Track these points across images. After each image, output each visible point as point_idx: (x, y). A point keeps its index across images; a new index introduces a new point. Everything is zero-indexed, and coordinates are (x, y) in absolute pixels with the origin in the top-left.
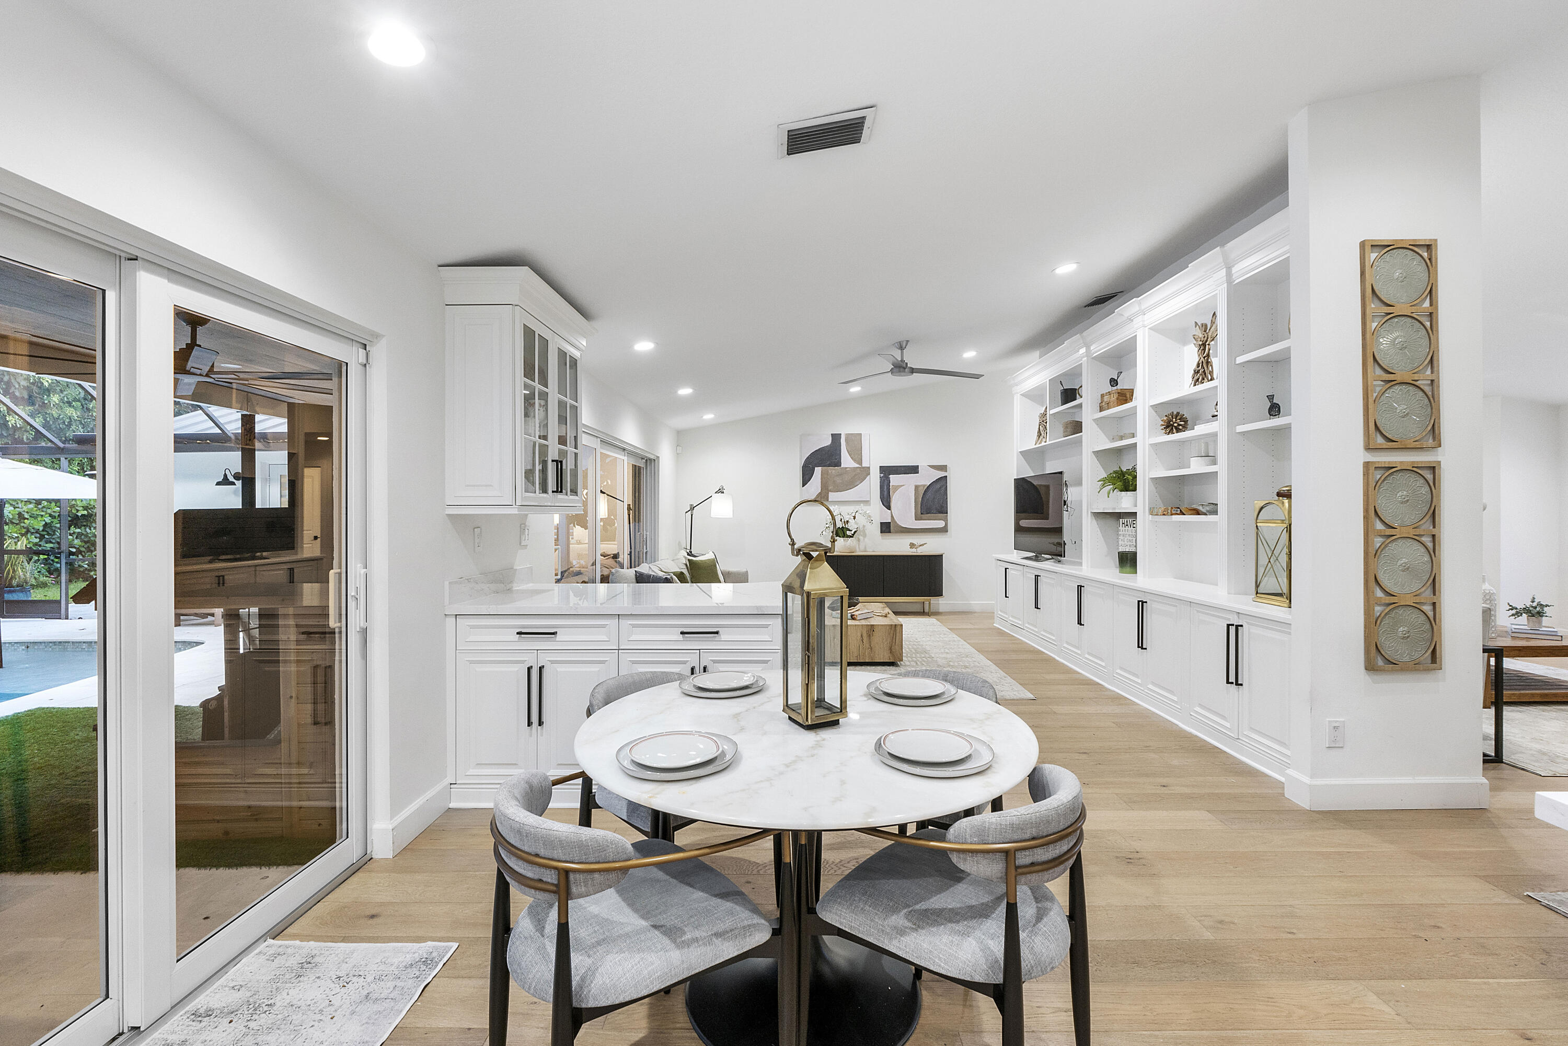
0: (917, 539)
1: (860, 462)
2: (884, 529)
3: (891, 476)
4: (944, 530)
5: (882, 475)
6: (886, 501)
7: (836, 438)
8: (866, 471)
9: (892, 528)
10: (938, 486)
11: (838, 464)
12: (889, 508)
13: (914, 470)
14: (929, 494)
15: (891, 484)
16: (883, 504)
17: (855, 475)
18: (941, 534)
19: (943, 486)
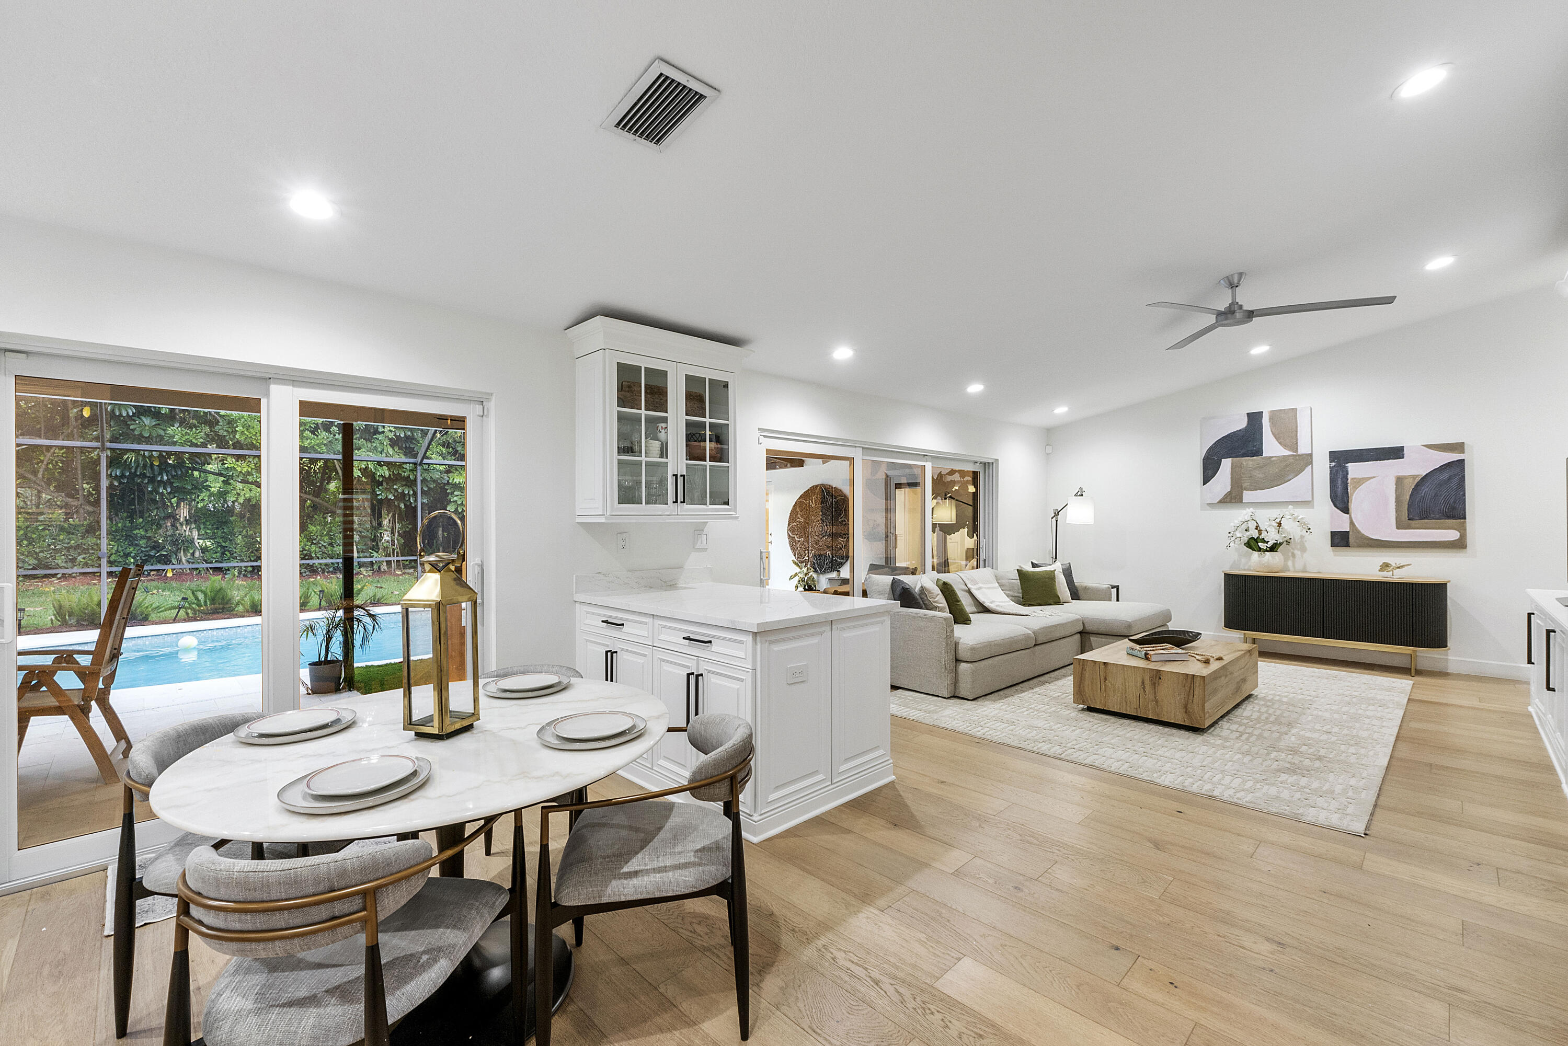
0: (1393, 557)
1: (1294, 446)
2: (1336, 541)
3: (1349, 465)
4: (1460, 545)
5: (1333, 464)
6: (1341, 500)
7: (1255, 419)
8: (1307, 460)
9: (1351, 540)
10: (1445, 476)
11: (1258, 452)
12: (1346, 510)
13: (1396, 453)
14: (1425, 489)
15: (1349, 477)
16: (1335, 506)
17: (1287, 466)
18: (1455, 550)
19: (1455, 475)
